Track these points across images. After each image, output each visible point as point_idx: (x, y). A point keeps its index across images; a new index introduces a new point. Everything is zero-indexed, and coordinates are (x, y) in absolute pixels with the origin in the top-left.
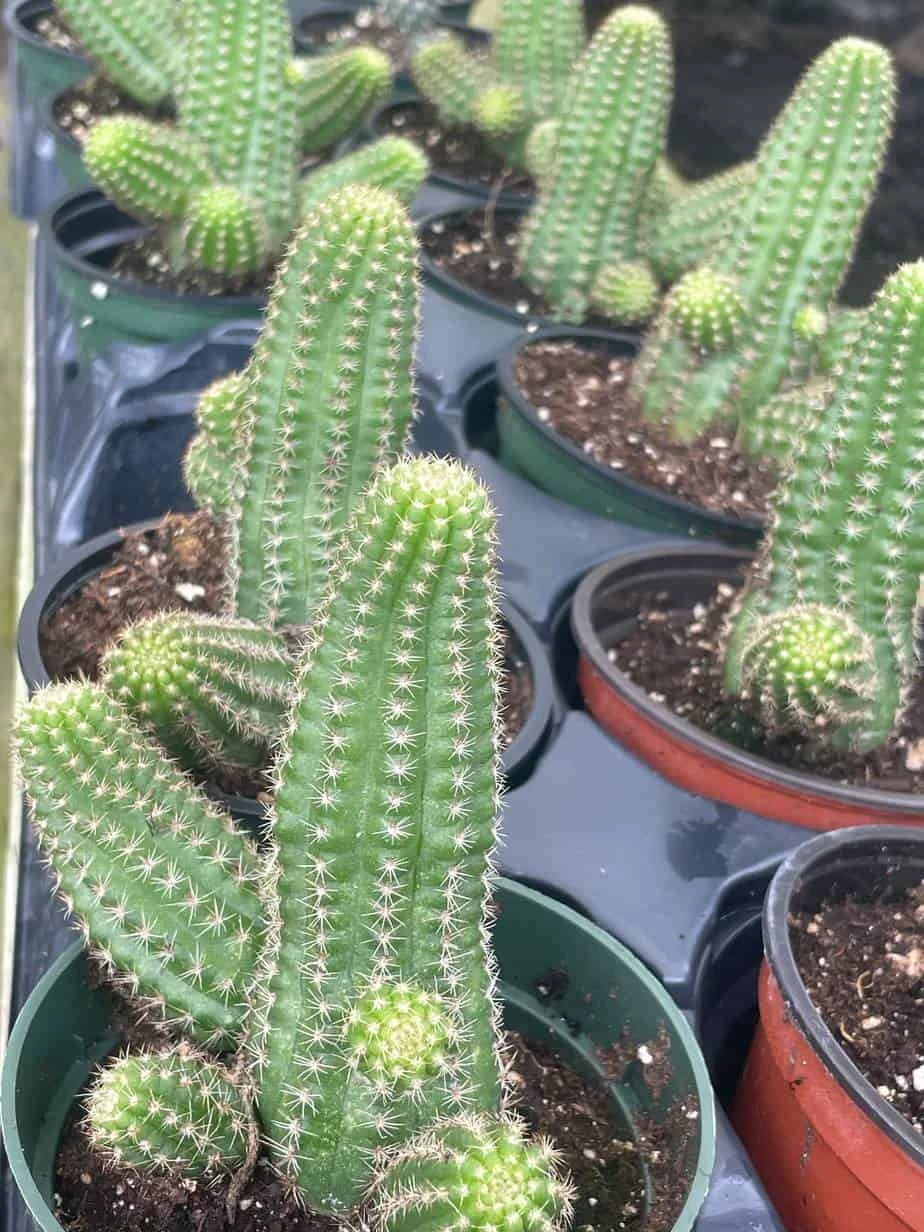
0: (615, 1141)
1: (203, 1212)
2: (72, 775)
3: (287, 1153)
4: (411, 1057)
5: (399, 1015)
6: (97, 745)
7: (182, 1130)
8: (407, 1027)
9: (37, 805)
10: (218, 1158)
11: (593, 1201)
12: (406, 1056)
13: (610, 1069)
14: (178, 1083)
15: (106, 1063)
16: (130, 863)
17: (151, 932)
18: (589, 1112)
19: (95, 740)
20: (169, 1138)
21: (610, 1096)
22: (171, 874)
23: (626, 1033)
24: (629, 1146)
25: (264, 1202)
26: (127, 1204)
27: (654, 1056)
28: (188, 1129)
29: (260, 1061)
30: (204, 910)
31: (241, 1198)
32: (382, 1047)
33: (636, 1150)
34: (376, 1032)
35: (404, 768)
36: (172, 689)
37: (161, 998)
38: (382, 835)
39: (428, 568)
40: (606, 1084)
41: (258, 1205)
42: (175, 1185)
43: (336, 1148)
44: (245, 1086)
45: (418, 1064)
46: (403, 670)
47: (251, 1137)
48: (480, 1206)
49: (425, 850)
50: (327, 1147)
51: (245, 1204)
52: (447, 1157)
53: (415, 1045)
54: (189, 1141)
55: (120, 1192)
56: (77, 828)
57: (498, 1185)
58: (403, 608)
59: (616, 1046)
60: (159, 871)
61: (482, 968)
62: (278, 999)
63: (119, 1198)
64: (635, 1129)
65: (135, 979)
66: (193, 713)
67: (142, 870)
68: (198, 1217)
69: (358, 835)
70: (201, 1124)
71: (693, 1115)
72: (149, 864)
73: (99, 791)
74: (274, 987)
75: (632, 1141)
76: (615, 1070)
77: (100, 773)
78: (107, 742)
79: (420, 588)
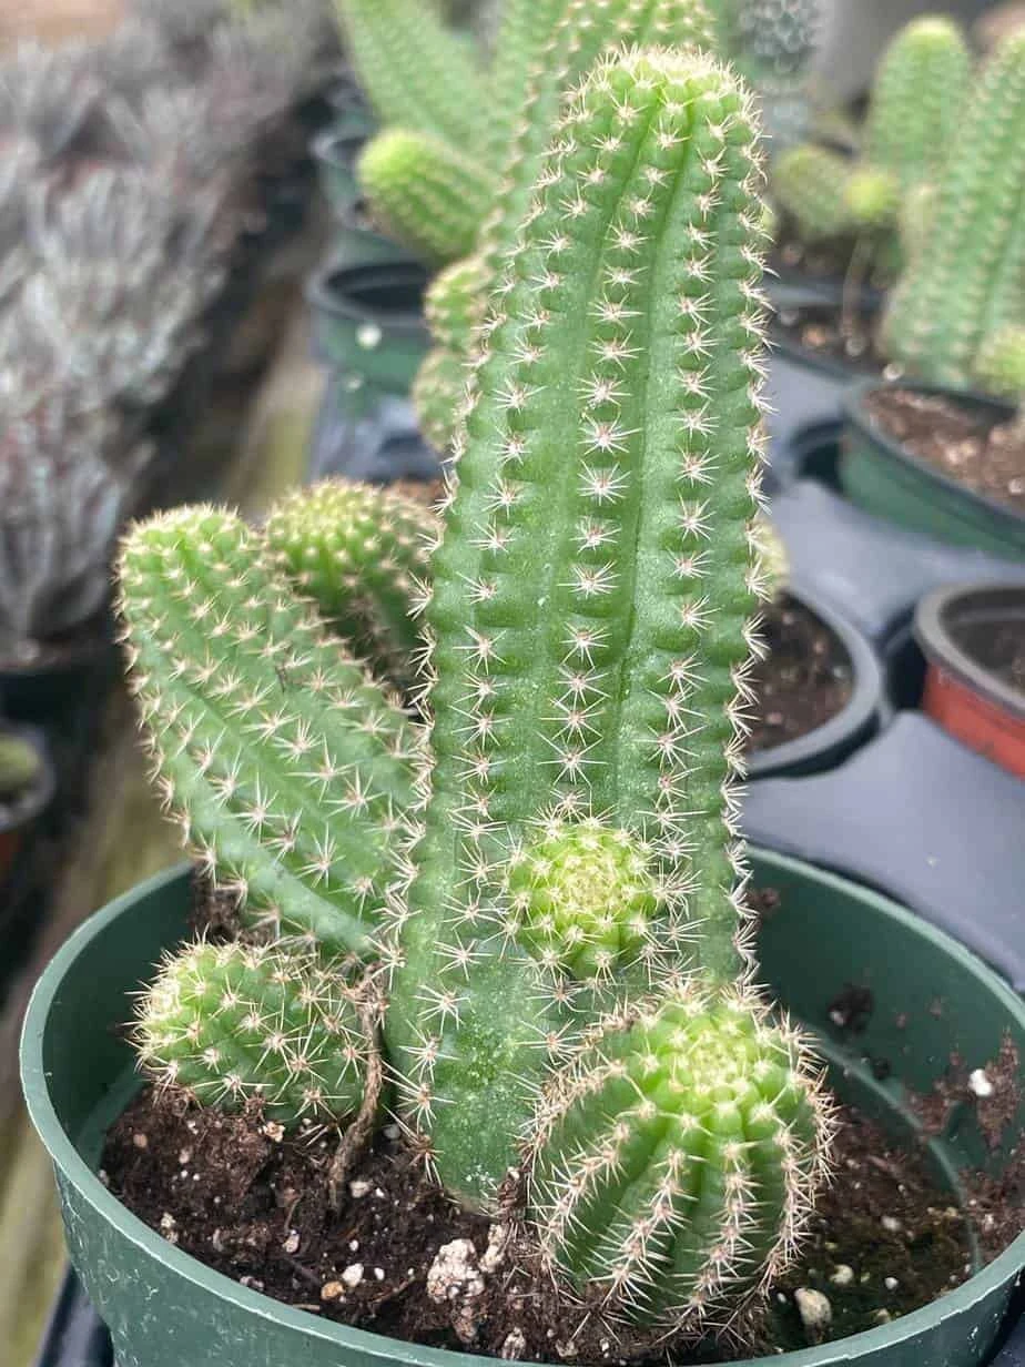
0: (930, 1210)
1: (298, 1191)
2: (184, 606)
3: (418, 1095)
4: (597, 913)
5: (582, 852)
6: (221, 573)
7: (267, 1041)
8: (592, 869)
9: (139, 657)
10: (317, 1095)
11: (892, 1282)
12: (588, 910)
13: (929, 1120)
14: (270, 976)
15: (176, 951)
16: (246, 721)
17: (267, 811)
18: (894, 1169)
19: (220, 567)
20: (246, 1050)
21: (928, 1154)
22: (301, 738)
23: (955, 1063)
24: (952, 1213)
25: (387, 1188)
26: (191, 1174)
27: (993, 1083)
28: (276, 1039)
29: (393, 964)
30: (341, 786)
31: (353, 1173)
32: (554, 894)
33: (960, 1217)
34: (546, 874)
35: (609, 485)
36: (342, 556)
37: (276, 911)
38: (572, 588)
39: (654, 176)
40: (922, 1139)
41: (379, 1193)
42: (252, 1129)
43: (488, 1089)
44: (368, 1004)
45: (605, 924)
46: (611, 333)
47: (371, 1075)
48: (674, 1085)
49: (638, 630)
50: (474, 1085)
51: (359, 1188)
53: (604, 898)
54: (276, 1059)
55: (184, 1157)
56: (183, 678)
57: (706, 1061)
58: (615, 237)
59: (940, 1086)
60: (287, 732)
61: (725, 856)
62: (422, 873)
63: (182, 1168)
64: (962, 1191)
65: (242, 886)
66: (369, 595)
67: (264, 730)
68: (289, 1199)
69: (541, 602)
70: (295, 1036)
72: (271, 726)
73: (218, 631)
74: (418, 857)
75: (956, 1205)
76: (937, 1119)
77: (221, 608)
78: (235, 571)
79: (640, 207)
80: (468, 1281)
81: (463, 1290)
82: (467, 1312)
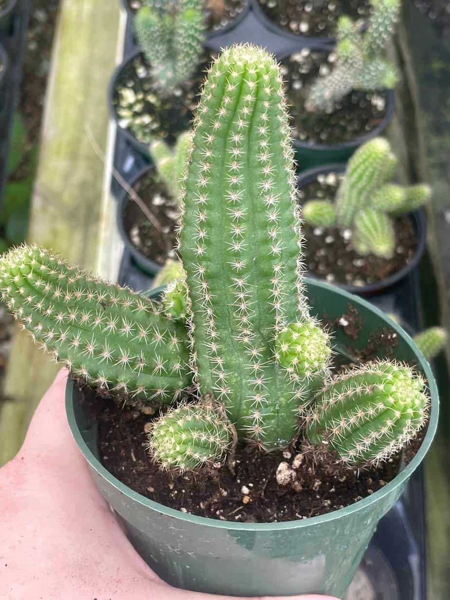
2: (50, 294)
4: (319, 354)
5: (307, 338)
6: (54, 275)
7: (209, 440)
8: (313, 341)
10: (225, 447)
12: (317, 355)
14: (196, 419)
16: (102, 328)
17: (129, 357)
22: (125, 324)
26: (180, 491)
28: (212, 439)
29: (224, 393)
30: (151, 335)
32: (306, 355)
34: (301, 350)
35: (275, 215)
37: (141, 388)
38: (271, 254)
39: (267, 104)
44: (219, 408)
52: (372, 389)
54: (213, 444)
55: (171, 487)
56: (63, 322)
58: (259, 130)
60: (119, 325)
64: (350, 357)
70: (215, 434)
71: (394, 335)
72: (112, 324)
73: (67, 298)
77: (64, 289)
80: (291, 474)
81: (291, 477)
82: (296, 483)
